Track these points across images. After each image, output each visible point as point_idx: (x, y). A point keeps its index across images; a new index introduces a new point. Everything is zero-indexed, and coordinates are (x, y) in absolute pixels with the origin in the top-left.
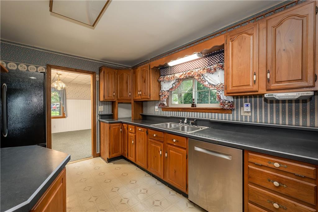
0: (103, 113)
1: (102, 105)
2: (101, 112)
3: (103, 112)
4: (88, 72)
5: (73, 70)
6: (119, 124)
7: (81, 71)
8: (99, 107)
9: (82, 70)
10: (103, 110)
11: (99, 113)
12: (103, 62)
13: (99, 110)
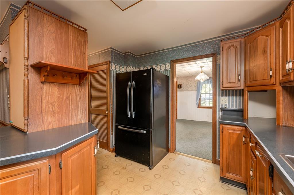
0: (227, 107)
1: (226, 95)
2: (224, 105)
3: (227, 105)
4: (206, 56)
5: (191, 59)
6: (241, 128)
7: (198, 57)
8: (221, 98)
9: (200, 56)
10: (227, 103)
11: (221, 107)
12: (229, 35)
13: (221, 102)
